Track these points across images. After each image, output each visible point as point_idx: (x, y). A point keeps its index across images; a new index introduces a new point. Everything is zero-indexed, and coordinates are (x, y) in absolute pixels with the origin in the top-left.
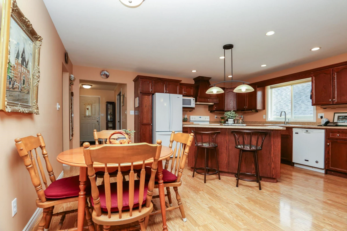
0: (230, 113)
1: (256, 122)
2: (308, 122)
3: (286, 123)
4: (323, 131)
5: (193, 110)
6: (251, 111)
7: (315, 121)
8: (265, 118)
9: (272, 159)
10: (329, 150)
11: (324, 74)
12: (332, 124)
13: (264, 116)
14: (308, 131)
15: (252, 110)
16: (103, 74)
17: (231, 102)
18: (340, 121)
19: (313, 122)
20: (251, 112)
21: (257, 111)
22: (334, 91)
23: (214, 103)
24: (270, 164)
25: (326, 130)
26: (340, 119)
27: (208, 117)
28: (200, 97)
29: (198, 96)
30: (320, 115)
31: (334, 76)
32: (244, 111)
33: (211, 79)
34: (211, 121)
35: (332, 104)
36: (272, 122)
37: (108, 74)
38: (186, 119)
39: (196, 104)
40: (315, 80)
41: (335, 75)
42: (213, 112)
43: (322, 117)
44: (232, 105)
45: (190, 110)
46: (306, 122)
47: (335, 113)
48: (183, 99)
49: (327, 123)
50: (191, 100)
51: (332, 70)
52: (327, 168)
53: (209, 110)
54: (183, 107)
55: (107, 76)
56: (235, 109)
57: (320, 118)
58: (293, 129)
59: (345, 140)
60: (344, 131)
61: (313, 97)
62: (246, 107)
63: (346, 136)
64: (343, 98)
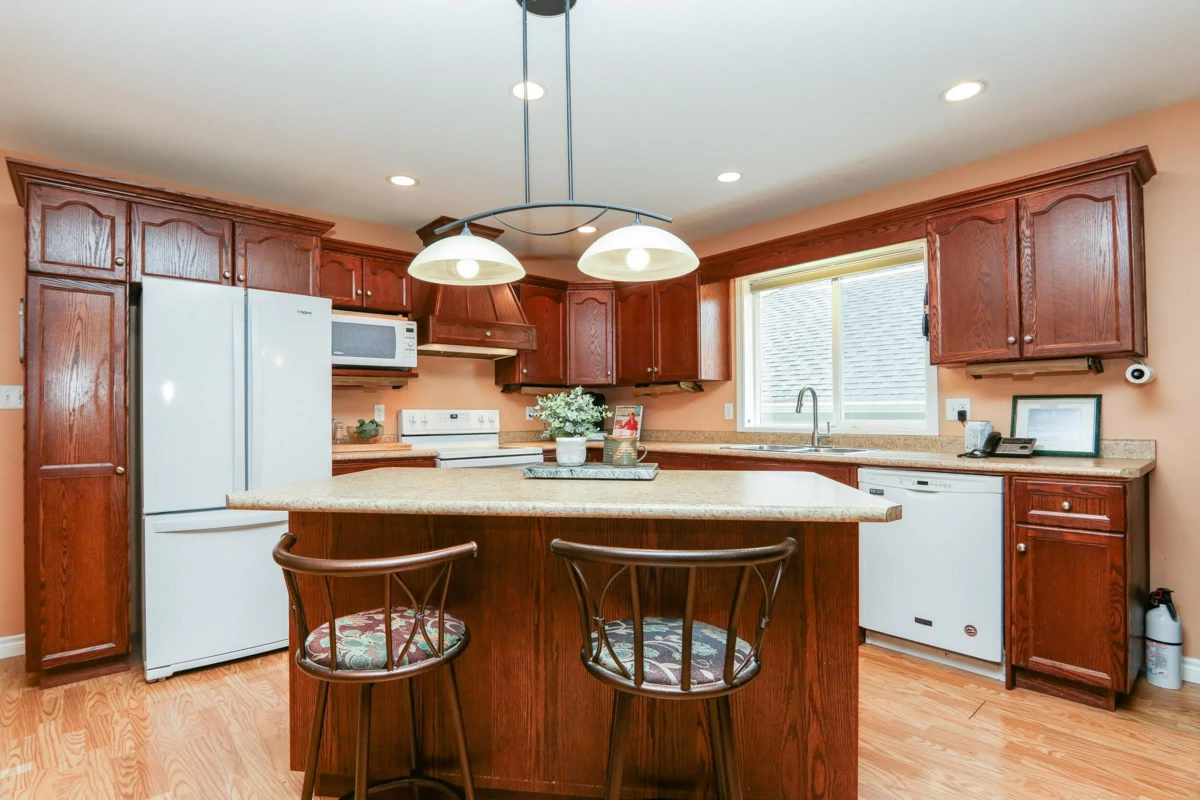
0: (568, 404)
1: (695, 432)
2: (906, 438)
3: (819, 440)
4: (997, 483)
5: (406, 383)
6: (674, 387)
7: (934, 432)
8: (731, 417)
9: (811, 699)
10: (1026, 574)
11: (982, 223)
12: (1016, 449)
13: (729, 407)
14: (926, 483)
15: (678, 383)
17: (593, 347)
19: (925, 438)
20: (675, 393)
21: (699, 387)
22: (1025, 301)
23: (520, 351)
24: (798, 727)
25: (1010, 479)
27: (495, 414)
28: (441, 320)
29: (433, 313)
30: (956, 404)
31: (1026, 233)
32: (646, 385)
33: (502, 235)
34: (507, 433)
35: (1016, 356)
36: (759, 434)
38: (373, 426)
39: (420, 353)
40: (941, 249)
42: (515, 391)
43: (962, 416)
44: (599, 359)
45: (395, 381)
46: (899, 437)
47: (1016, 398)
48: (333, 323)
49: (993, 445)
50: (392, 329)
51: (1014, 202)
52: (1017, 660)
53: (497, 383)
54: (335, 367)
56: (610, 379)
57: (956, 417)
58: (861, 471)
59: (1096, 527)
60: (1091, 488)
61: (935, 326)
62: (656, 369)
63: (1102, 512)
64: (1066, 331)
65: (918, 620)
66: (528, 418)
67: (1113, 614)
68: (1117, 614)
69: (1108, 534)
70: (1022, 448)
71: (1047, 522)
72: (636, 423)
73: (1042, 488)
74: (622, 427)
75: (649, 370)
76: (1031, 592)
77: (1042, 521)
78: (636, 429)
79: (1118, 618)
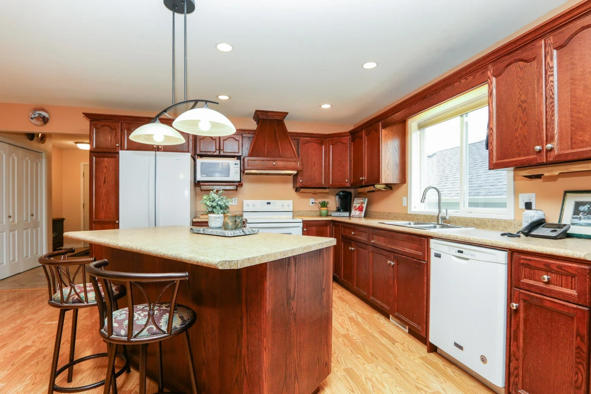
1: (389, 213)
2: (493, 220)
3: (441, 220)
6: (372, 188)
7: (511, 217)
8: (406, 205)
10: (518, 328)
12: (547, 232)
13: (404, 199)
14: (462, 252)
15: (374, 185)
16: (37, 115)
17: (339, 167)
18: (580, 219)
21: (390, 187)
22: (549, 117)
23: (298, 171)
25: (512, 254)
26: (580, 212)
30: (524, 198)
31: (551, 65)
35: (545, 161)
36: (417, 215)
37: (46, 115)
40: (496, 87)
41: (552, 59)
44: (342, 173)
45: (232, 187)
47: (566, 192)
49: (533, 227)
52: (512, 389)
53: (293, 188)
55: (45, 120)
56: (347, 183)
57: (524, 207)
58: (432, 241)
59: (566, 298)
60: (565, 266)
61: (491, 143)
62: (363, 178)
63: (573, 287)
64: (579, 138)
65: (456, 345)
66: (311, 204)
67: (577, 373)
68: (579, 374)
69: (575, 306)
70: (552, 231)
71: (532, 289)
72: (362, 207)
73: (529, 263)
74: (356, 210)
75: (361, 178)
76: (521, 341)
77: (530, 287)
78: (362, 211)
79: (580, 378)
